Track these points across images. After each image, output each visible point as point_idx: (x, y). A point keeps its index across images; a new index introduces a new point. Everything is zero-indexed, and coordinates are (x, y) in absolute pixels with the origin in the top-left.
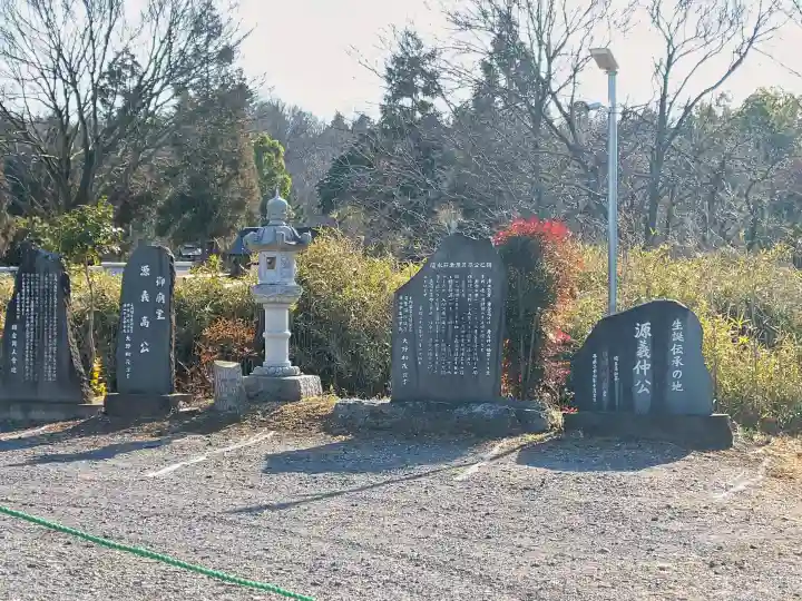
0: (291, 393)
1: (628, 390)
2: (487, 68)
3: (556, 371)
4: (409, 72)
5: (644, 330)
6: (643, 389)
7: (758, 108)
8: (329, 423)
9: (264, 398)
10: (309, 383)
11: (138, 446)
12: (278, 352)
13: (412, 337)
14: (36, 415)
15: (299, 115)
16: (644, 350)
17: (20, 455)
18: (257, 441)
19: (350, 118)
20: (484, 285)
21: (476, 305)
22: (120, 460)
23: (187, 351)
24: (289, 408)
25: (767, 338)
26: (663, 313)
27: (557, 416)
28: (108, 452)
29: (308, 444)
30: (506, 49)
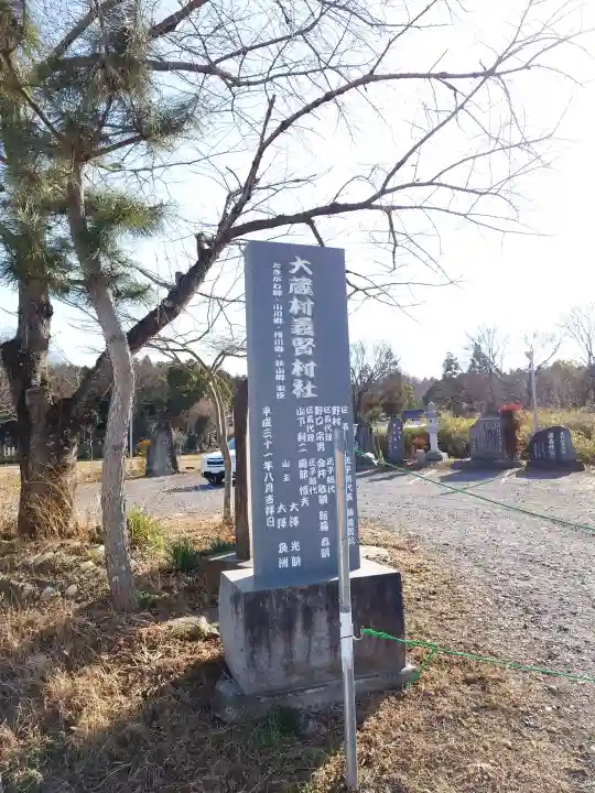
0: (441, 458)
1: (548, 454)
2: (473, 361)
3: (521, 449)
4: (450, 364)
5: (551, 435)
6: (552, 453)
7: (557, 365)
8: (453, 466)
9: (432, 460)
10: (444, 455)
11: (398, 475)
12: (434, 446)
13: (476, 440)
14: (365, 467)
15: (414, 378)
16: (551, 441)
17: (366, 479)
18: (431, 473)
19: (428, 379)
20: (497, 424)
21: (495, 431)
22: (396, 479)
23: (407, 447)
24: (440, 463)
25: (589, 437)
26: (557, 430)
27: (524, 463)
28: (391, 477)
29: (450, 473)
30: (478, 354)
